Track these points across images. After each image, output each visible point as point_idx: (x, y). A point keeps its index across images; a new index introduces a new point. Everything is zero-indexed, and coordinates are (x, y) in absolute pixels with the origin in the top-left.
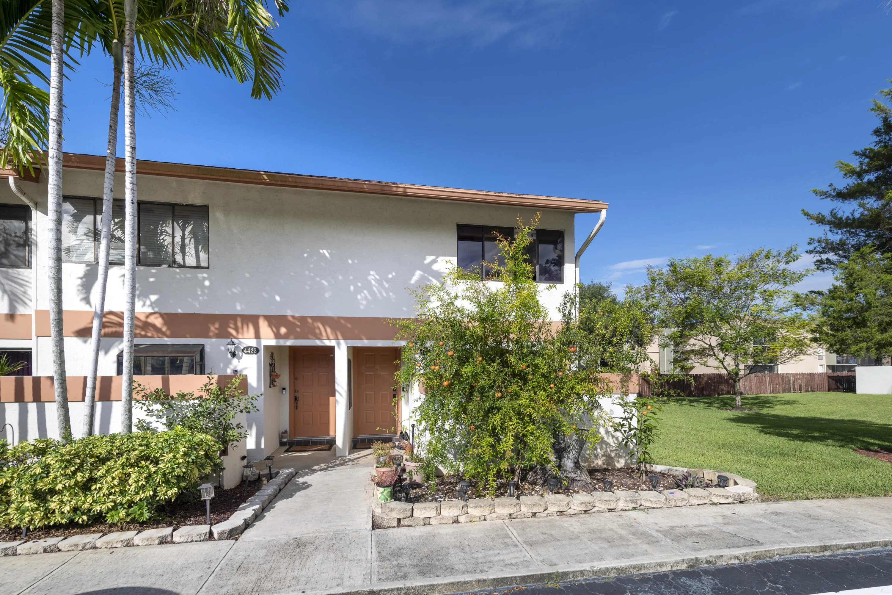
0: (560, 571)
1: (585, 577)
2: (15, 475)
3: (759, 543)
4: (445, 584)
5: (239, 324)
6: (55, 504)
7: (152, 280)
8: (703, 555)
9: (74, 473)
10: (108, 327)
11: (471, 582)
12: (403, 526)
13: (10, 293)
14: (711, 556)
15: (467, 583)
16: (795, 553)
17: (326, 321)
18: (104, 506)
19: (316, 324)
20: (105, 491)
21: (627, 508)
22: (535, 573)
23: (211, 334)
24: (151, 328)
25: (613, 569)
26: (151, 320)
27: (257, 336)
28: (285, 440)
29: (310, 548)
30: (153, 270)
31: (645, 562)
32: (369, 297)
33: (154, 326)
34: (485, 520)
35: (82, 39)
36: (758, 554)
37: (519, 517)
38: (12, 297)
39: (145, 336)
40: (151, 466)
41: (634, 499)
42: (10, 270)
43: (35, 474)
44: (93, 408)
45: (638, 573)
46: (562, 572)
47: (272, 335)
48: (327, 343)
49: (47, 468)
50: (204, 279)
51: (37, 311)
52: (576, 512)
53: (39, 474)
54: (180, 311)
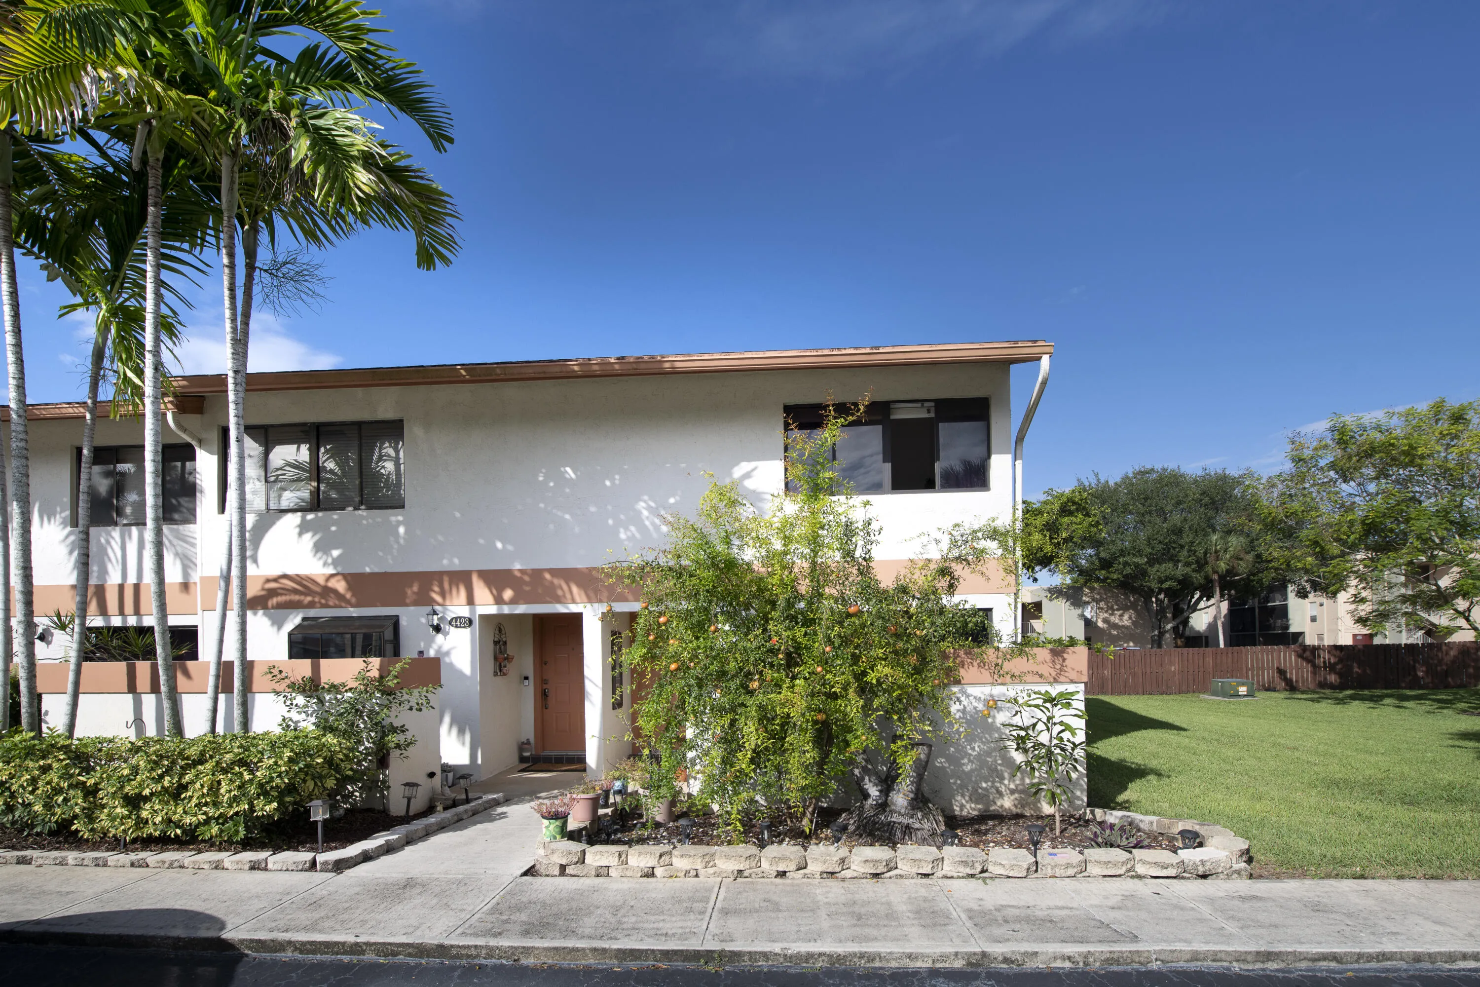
0: (727, 949)
1: (770, 963)
2: (104, 776)
3: (1135, 938)
4: (544, 949)
5: (446, 585)
6: (147, 812)
7: (333, 528)
8: (997, 949)
9: (161, 777)
10: (281, 594)
11: (583, 949)
12: (568, 875)
13: (182, 556)
14: (1013, 952)
15: (577, 950)
16: (1197, 960)
17: (569, 575)
18: (194, 819)
19: (556, 581)
20: (195, 801)
21: (955, 875)
22: (685, 948)
23: (408, 601)
24: (332, 595)
25: (820, 955)
26: (333, 584)
27: (471, 601)
28: (527, 754)
29: (418, 890)
30: (335, 515)
31: (882, 950)
32: (638, 535)
33: (335, 591)
34: (697, 876)
35: (218, 238)
36: (1115, 956)
37: (753, 875)
38: (187, 562)
39: (326, 606)
40: (245, 773)
41: (970, 860)
42: (181, 527)
43: (123, 775)
44: (216, 700)
45: (868, 965)
46: (730, 951)
47: (490, 599)
48: (574, 608)
49: (135, 770)
50: (399, 523)
51: (202, 578)
52: (855, 874)
53: (127, 776)
54: (368, 570)
